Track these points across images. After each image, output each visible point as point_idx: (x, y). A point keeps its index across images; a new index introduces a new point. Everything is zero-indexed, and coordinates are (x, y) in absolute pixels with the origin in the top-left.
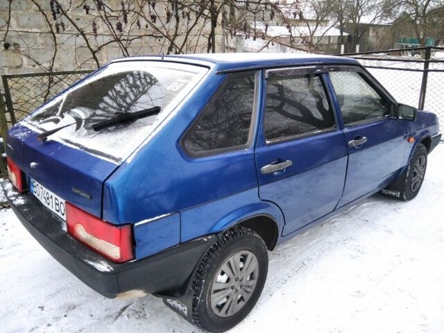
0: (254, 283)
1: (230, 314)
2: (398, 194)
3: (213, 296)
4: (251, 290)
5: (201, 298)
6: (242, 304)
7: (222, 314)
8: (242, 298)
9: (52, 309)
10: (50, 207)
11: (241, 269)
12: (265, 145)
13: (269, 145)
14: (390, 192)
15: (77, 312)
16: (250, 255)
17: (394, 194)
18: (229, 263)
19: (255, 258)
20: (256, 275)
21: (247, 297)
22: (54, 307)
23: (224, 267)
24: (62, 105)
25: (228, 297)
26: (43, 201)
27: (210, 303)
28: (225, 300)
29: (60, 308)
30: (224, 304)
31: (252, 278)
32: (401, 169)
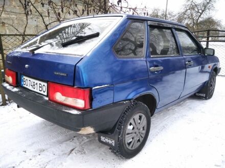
0: (144, 132)
1: (133, 149)
2: (204, 95)
3: (126, 136)
4: (143, 136)
5: (121, 137)
6: (139, 143)
7: (130, 148)
8: (139, 140)
9: (31, 152)
10: (35, 90)
11: (139, 123)
12: (150, 57)
13: (152, 58)
14: (200, 95)
15: (45, 152)
16: (143, 116)
17: (202, 95)
18: (134, 119)
19: (145, 119)
20: (145, 128)
21: (141, 140)
22: (32, 150)
23: (132, 121)
24: (38, 40)
25: (133, 138)
26: (30, 88)
27: (125, 141)
28: (131, 140)
29: (36, 151)
30: (131, 142)
31: (143, 129)
32: (206, 82)
